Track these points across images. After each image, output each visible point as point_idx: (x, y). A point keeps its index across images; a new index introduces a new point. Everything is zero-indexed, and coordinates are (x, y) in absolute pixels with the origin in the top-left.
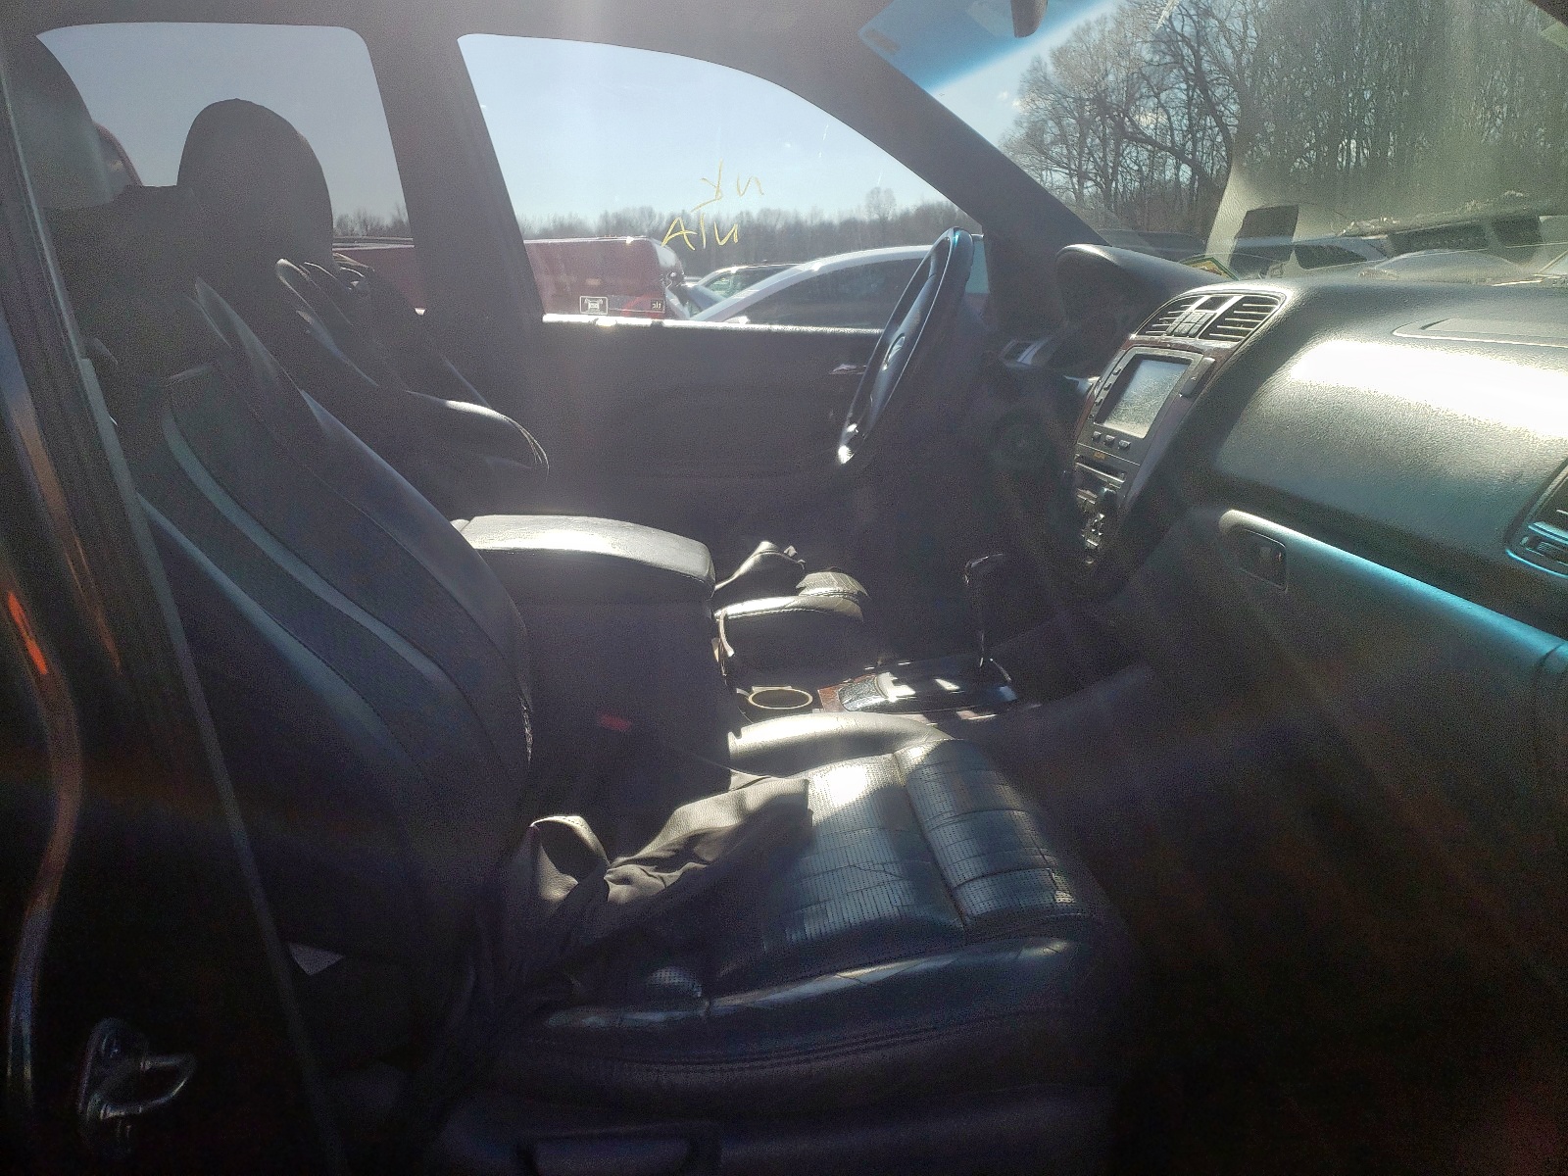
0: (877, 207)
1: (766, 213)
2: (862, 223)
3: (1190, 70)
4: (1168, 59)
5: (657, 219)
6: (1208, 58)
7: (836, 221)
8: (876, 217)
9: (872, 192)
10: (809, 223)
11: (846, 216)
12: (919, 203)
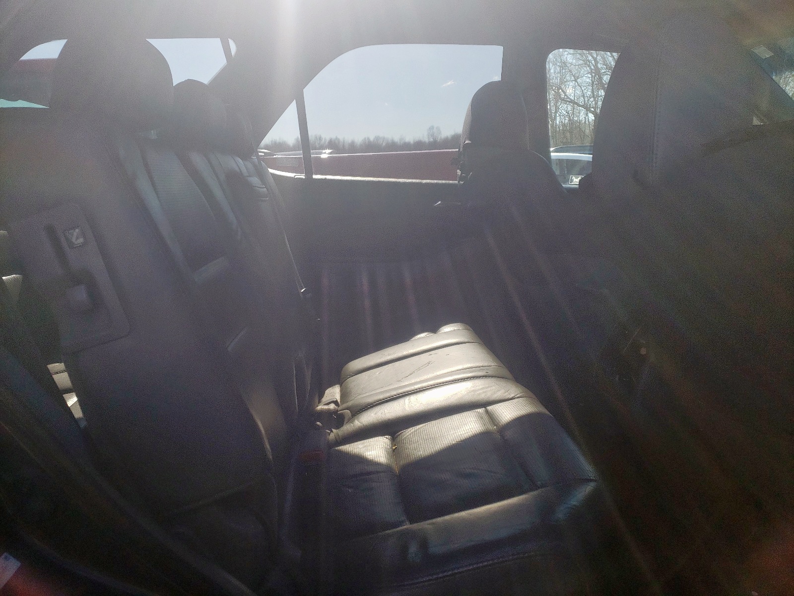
0: (433, 135)
1: (377, 138)
2: (425, 143)
3: (592, 67)
4: (581, 62)
5: (323, 140)
6: (601, 62)
7: (412, 142)
8: (432, 140)
9: (430, 128)
10: (399, 142)
11: (417, 139)
12: (453, 133)
